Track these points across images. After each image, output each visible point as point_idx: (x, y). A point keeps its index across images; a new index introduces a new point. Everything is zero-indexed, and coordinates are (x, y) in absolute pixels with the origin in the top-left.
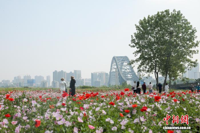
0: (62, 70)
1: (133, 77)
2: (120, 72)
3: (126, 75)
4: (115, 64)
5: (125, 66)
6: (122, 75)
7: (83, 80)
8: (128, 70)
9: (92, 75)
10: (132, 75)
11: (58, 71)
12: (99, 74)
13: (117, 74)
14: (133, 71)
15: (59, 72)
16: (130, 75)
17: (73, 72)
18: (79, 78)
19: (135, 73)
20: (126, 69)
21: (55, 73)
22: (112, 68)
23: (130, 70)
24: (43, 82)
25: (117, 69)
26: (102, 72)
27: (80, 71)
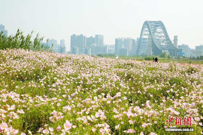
0: (82, 34)
1: (168, 46)
2: (154, 40)
3: (160, 43)
4: (147, 30)
5: (159, 33)
6: (156, 44)
7: (106, 46)
8: (162, 37)
9: (116, 42)
10: (167, 44)
11: (77, 35)
12: (125, 40)
13: (150, 41)
14: (168, 39)
15: (78, 37)
16: (165, 43)
17: (94, 37)
18: (101, 45)
19: (171, 42)
20: (160, 37)
21: (73, 37)
22: (143, 34)
23: (165, 38)
24: (61, 48)
25: (151, 36)
26: (129, 38)
27: (103, 36)
